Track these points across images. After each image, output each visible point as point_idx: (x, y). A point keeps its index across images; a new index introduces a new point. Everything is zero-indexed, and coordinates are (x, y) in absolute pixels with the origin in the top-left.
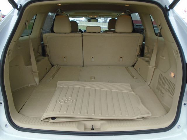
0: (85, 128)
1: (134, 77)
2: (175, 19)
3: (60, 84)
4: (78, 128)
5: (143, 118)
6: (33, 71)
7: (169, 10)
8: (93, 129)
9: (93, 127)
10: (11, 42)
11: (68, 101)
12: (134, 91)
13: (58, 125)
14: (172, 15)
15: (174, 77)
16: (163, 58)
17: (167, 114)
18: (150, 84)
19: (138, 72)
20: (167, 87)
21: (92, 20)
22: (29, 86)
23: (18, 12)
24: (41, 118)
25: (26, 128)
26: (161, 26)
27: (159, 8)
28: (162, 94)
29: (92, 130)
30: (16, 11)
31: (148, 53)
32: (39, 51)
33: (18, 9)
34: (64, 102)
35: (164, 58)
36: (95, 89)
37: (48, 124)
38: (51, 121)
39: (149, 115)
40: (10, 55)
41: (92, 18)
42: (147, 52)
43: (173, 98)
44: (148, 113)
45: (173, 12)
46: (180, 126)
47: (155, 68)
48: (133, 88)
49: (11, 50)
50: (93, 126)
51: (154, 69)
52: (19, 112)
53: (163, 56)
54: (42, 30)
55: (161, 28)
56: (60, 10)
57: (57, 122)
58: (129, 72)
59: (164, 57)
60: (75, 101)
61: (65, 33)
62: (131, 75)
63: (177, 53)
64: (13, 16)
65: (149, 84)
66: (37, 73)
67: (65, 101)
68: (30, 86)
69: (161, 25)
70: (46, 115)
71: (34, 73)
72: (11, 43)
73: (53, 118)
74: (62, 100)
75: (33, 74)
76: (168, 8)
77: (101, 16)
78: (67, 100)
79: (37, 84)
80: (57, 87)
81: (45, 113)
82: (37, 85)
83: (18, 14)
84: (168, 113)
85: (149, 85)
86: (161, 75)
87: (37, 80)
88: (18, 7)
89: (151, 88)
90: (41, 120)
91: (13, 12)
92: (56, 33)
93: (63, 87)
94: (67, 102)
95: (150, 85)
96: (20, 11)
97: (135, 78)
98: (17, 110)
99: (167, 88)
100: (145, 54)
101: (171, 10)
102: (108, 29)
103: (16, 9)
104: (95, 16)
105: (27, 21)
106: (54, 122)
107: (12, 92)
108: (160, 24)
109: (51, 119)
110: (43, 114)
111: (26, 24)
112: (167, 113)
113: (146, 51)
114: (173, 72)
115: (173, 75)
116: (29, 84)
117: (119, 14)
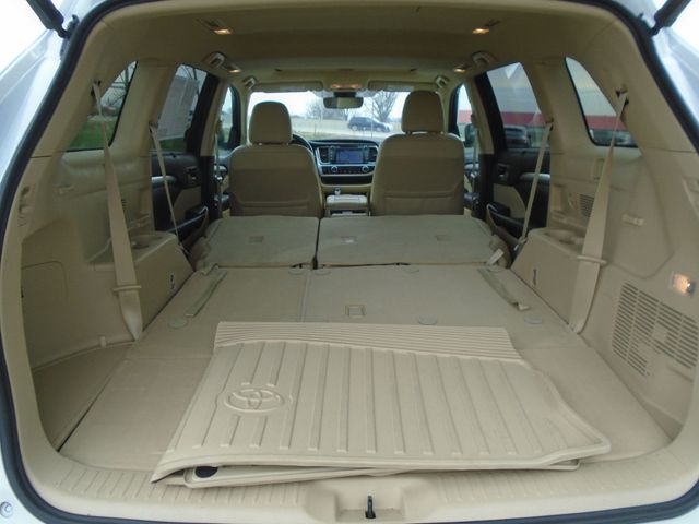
1: (516, 304)
3: (228, 333)
5: (576, 461)
6: (119, 283)
7: (655, 31)
9: (370, 507)
10: (34, 155)
11: (264, 400)
12: (523, 358)
13: (225, 498)
15: (691, 291)
16: (635, 221)
17: (673, 444)
18: (584, 328)
19: (531, 283)
20: (660, 333)
21: (339, 100)
22: (104, 344)
23: (64, 44)
24: (152, 472)
26: (623, 97)
28: (639, 364)
29: (367, 516)
30: (56, 42)
31: (566, 211)
32: (142, 212)
33: (62, 33)
34: (249, 402)
35: (641, 222)
36: (372, 352)
37: (184, 495)
38: (196, 481)
39: (603, 449)
40: (24, 210)
41: (338, 94)
42: (560, 208)
43: (691, 381)
44: (598, 442)
47: (604, 262)
48: (518, 346)
49: (31, 191)
50: (370, 500)
51: (601, 267)
52: (58, 450)
53: (635, 216)
54: (152, 128)
55: (627, 102)
56: (221, 57)
57: (220, 488)
58: (494, 288)
59: (639, 218)
60: (291, 397)
62: (505, 298)
64: (44, 59)
65: (579, 326)
66: (136, 292)
67: (252, 400)
68: (108, 344)
69: (623, 92)
70: (174, 459)
71: (121, 294)
72: (31, 161)
73: (205, 471)
74: (240, 394)
75: (116, 294)
76: (652, 24)
77: (374, 86)
78: (257, 393)
79: (136, 337)
80: (216, 345)
81: (168, 451)
82: (134, 340)
83: (62, 51)
84: (676, 441)
85: (579, 333)
86: (629, 291)
87: (134, 319)
88: (65, 26)
89: (589, 344)
90: (154, 478)
91: (44, 45)
93: (242, 344)
94: (261, 403)
95: (584, 334)
96: (71, 39)
97: (521, 307)
98: (52, 443)
99: (662, 341)
100: (554, 218)
102: (404, 130)
103: (55, 33)
104: (353, 86)
105: (99, 83)
106: (206, 489)
108: (619, 88)
109: (194, 474)
110: (160, 457)
111: (93, 93)
112: (672, 439)
113: (554, 206)
114: (684, 273)
115: (683, 284)
116: (103, 338)
117: (443, 77)
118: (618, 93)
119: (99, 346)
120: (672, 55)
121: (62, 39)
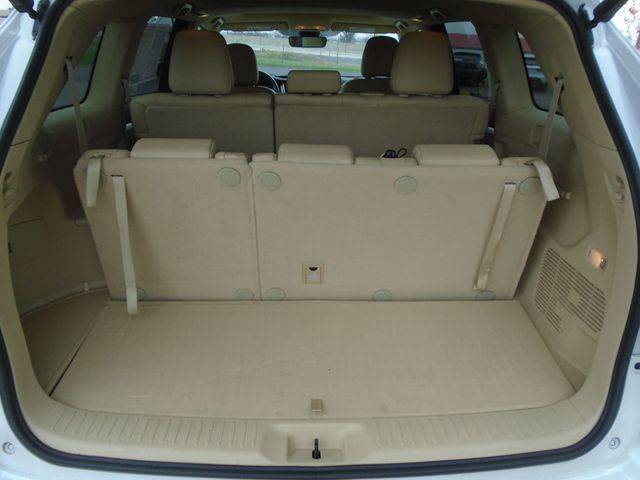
0: (291, 452)
2: (615, 59)
4: (264, 451)
7: (594, 24)
8: (316, 455)
9: (317, 449)
10: (14, 142)
14: (604, 42)
15: (603, 266)
20: (574, 297)
21: (304, 39)
22: (87, 289)
23: (35, 24)
25: (79, 455)
26: (560, 82)
27: (559, 18)
28: (556, 321)
29: (313, 457)
30: (27, 22)
33: (33, 15)
40: (8, 193)
41: (304, 34)
43: (596, 342)
45: (610, 32)
46: (617, 440)
49: (13, 175)
50: (316, 443)
52: (50, 395)
54: (125, 81)
55: (563, 89)
56: (189, 7)
59: (567, 191)
61: (212, 95)
63: (619, 185)
64: (18, 38)
68: (90, 289)
69: (562, 78)
72: (12, 148)
76: (591, 17)
77: (336, 28)
83: (35, 32)
84: (578, 394)
86: (552, 256)
88: (35, 8)
91: (16, 25)
92: (177, 94)
96: (44, 21)
98: (44, 389)
99: (576, 305)
101: (601, 25)
102: (364, 74)
103: (26, 15)
104: (317, 28)
105: (71, 58)
107: (21, 317)
108: (557, 75)
111: (65, 69)
112: (576, 391)
114: (599, 251)
115: (597, 259)
116: (86, 284)
117: (402, 22)
118: (557, 79)
119: (84, 290)
120: (608, 47)
121: (33, 20)
